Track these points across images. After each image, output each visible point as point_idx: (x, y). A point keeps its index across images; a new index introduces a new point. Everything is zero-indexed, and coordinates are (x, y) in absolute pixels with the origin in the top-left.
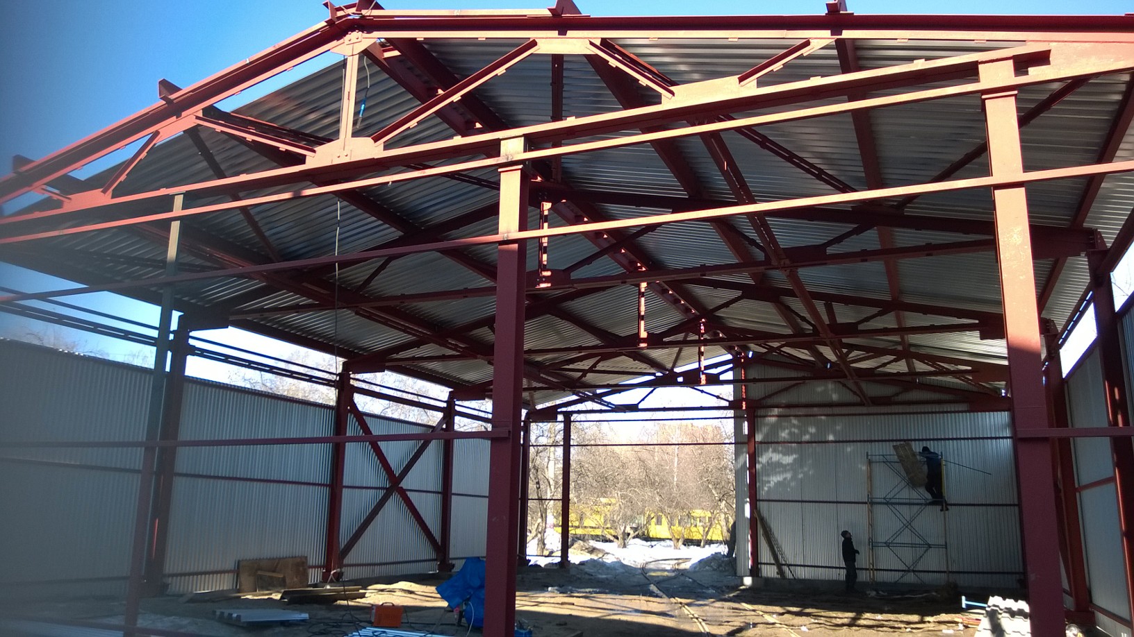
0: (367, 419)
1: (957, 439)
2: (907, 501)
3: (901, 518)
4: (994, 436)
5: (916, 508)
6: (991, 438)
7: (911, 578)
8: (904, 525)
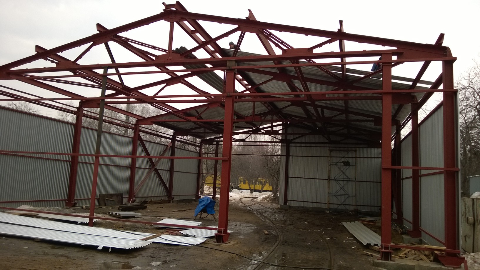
1: (362, 157)
2: (343, 179)
3: (340, 185)
4: (375, 157)
5: (345, 182)
6: (375, 158)
7: (342, 207)
8: (341, 188)
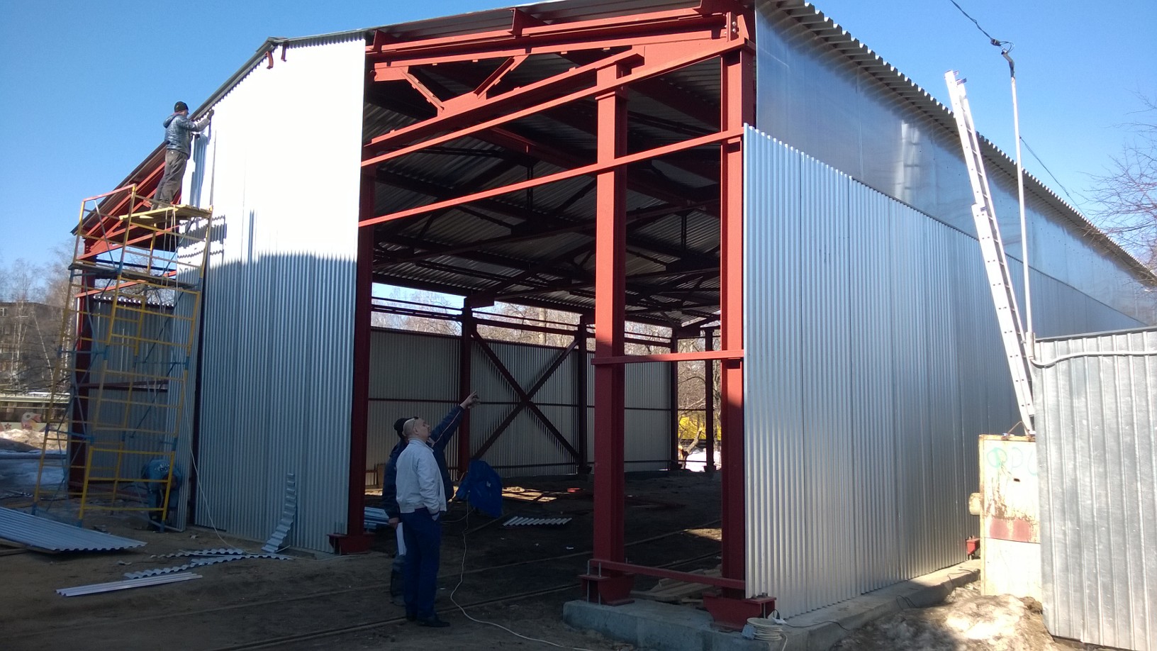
0: (491, 346)
